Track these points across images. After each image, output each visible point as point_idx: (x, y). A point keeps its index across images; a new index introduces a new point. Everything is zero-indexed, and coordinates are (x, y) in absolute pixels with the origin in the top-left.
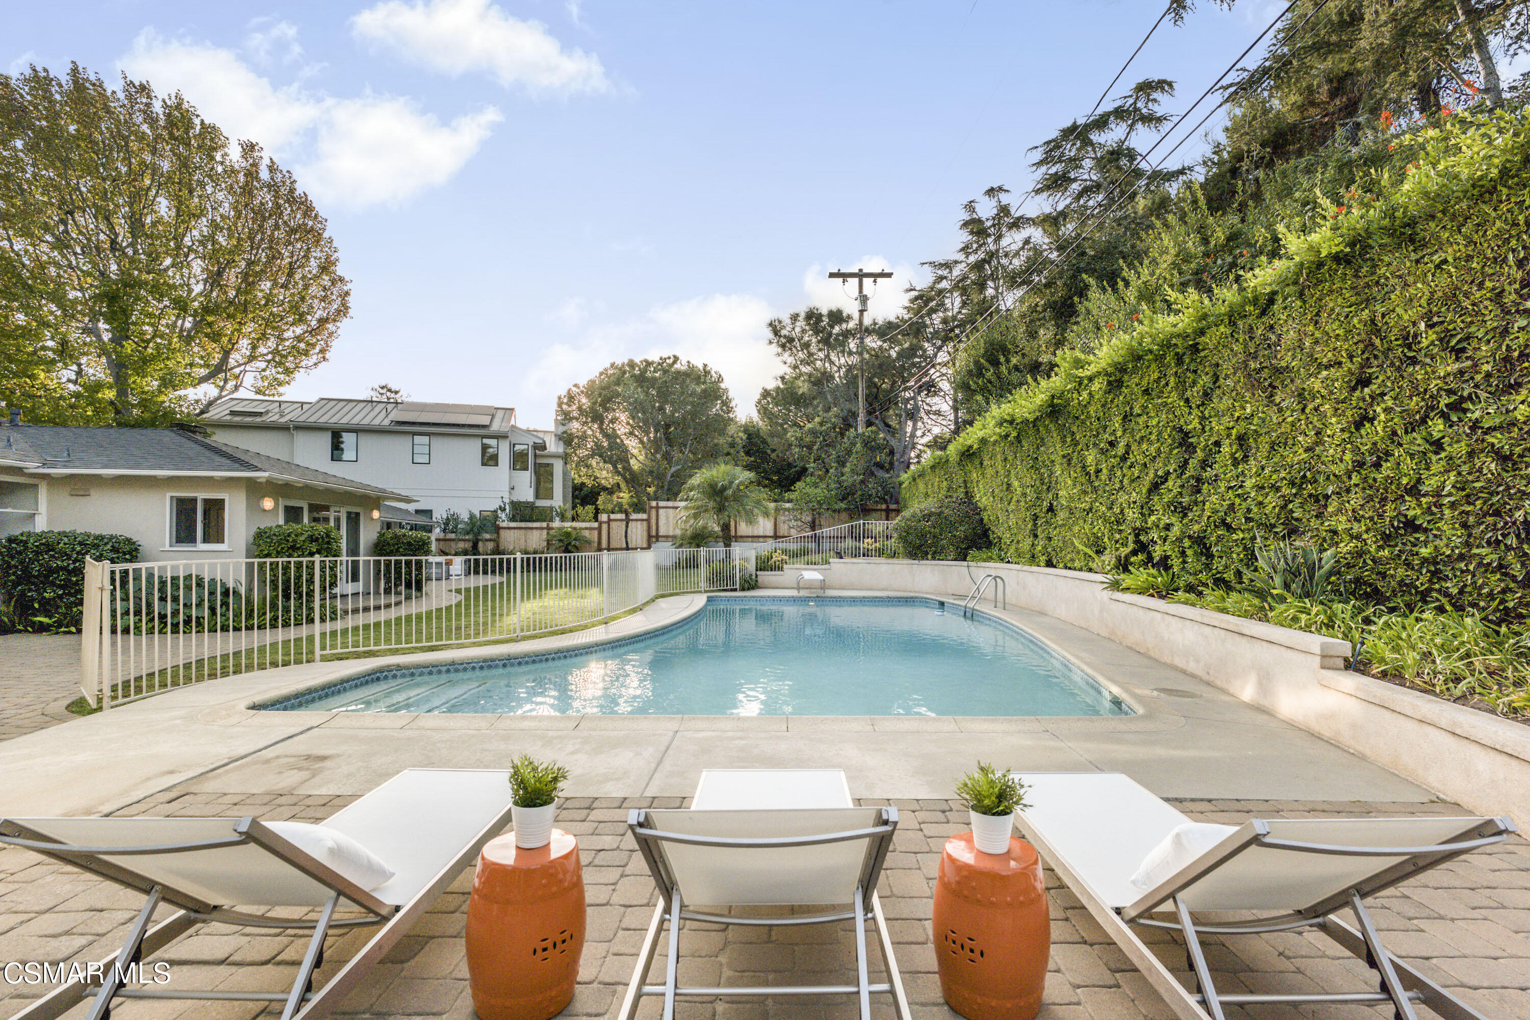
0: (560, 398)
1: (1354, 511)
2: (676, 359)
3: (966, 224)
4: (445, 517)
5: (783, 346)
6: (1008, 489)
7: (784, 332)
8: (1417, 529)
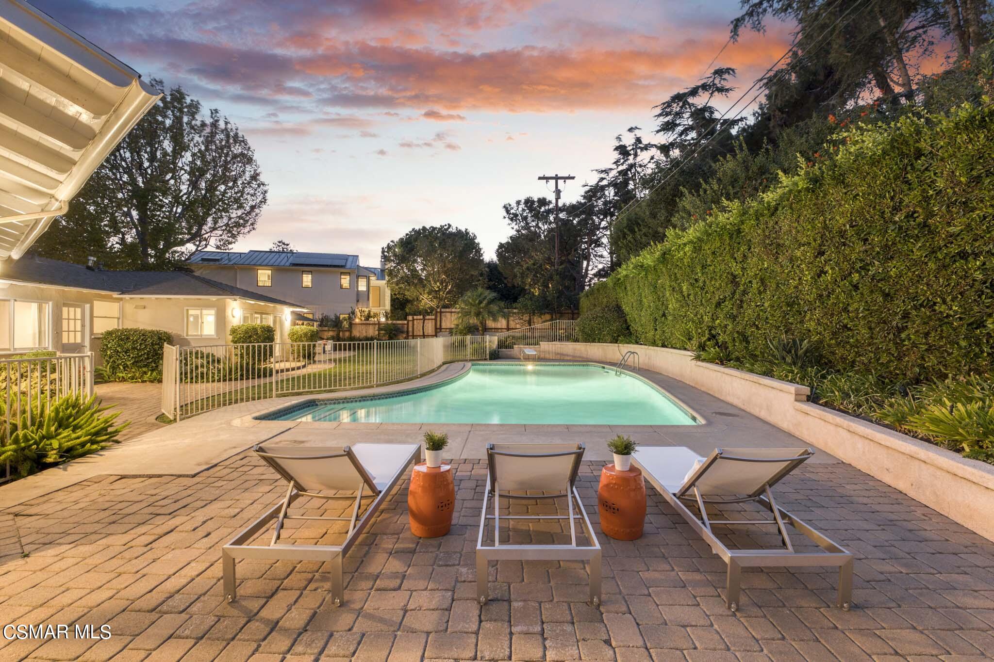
0: (383, 248)
1: (818, 320)
2: (450, 226)
3: (616, 149)
4: (320, 317)
5: (512, 219)
6: (640, 303)
7: (512, 211)
8: (850, 329)
